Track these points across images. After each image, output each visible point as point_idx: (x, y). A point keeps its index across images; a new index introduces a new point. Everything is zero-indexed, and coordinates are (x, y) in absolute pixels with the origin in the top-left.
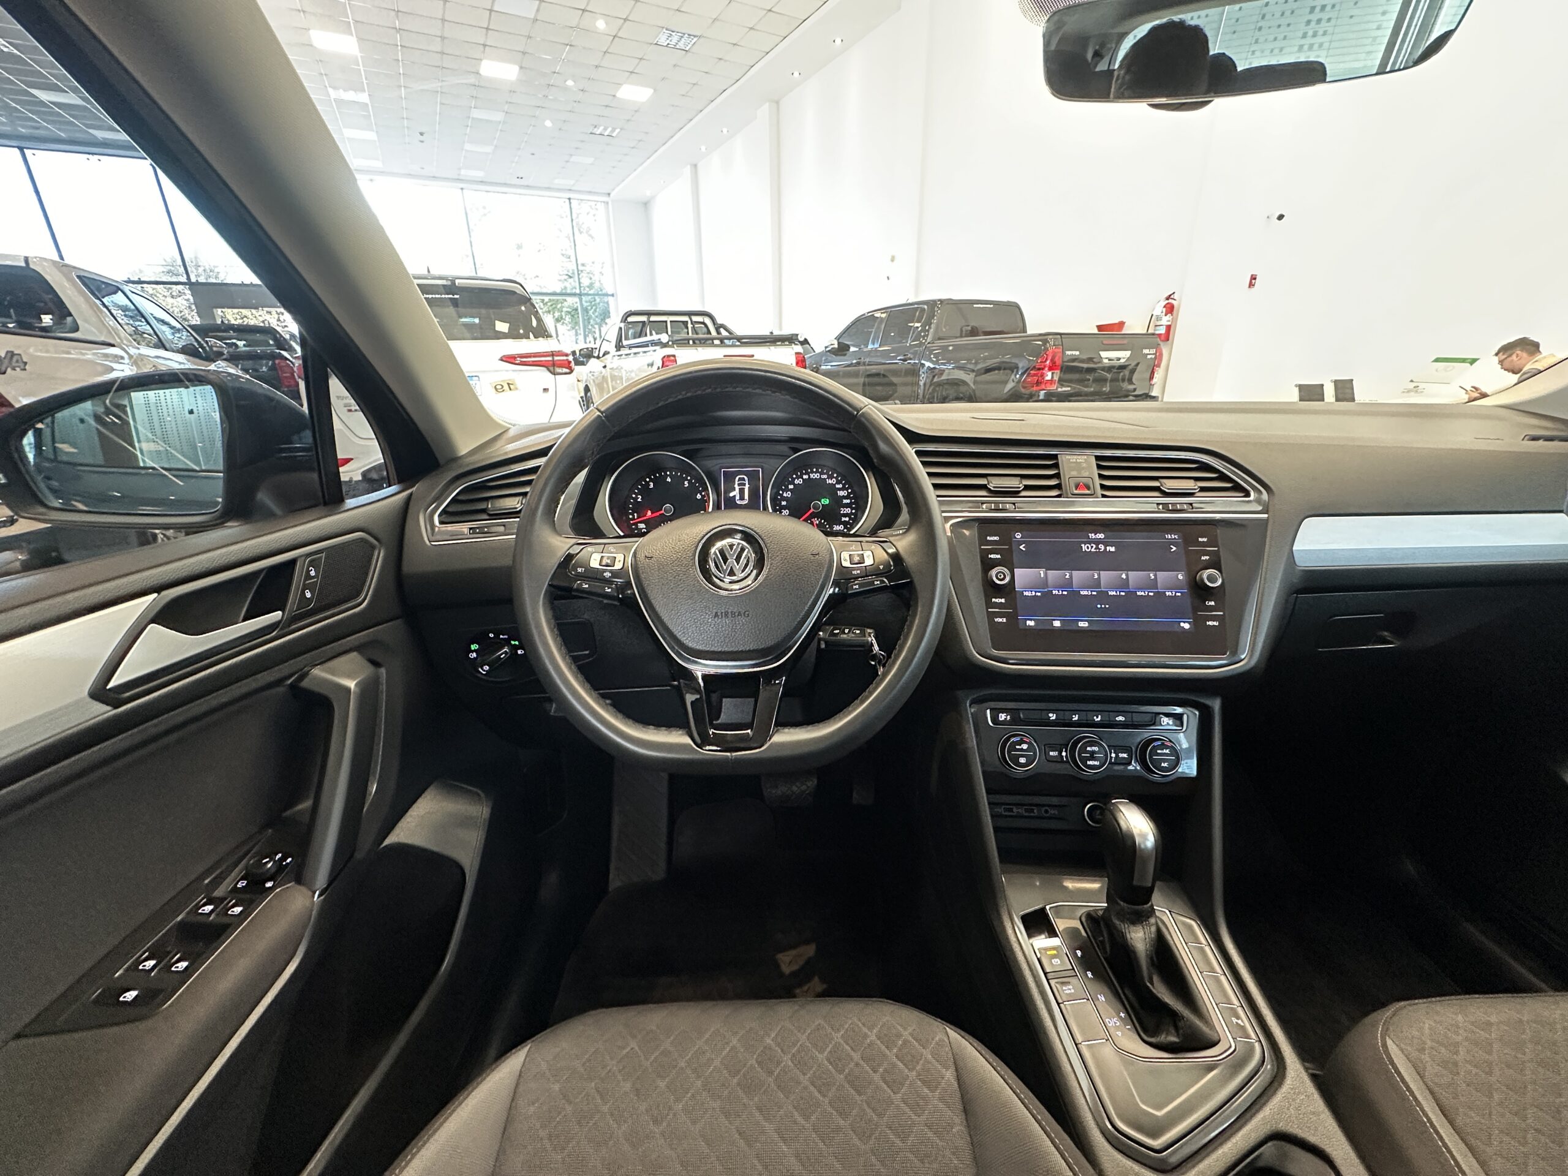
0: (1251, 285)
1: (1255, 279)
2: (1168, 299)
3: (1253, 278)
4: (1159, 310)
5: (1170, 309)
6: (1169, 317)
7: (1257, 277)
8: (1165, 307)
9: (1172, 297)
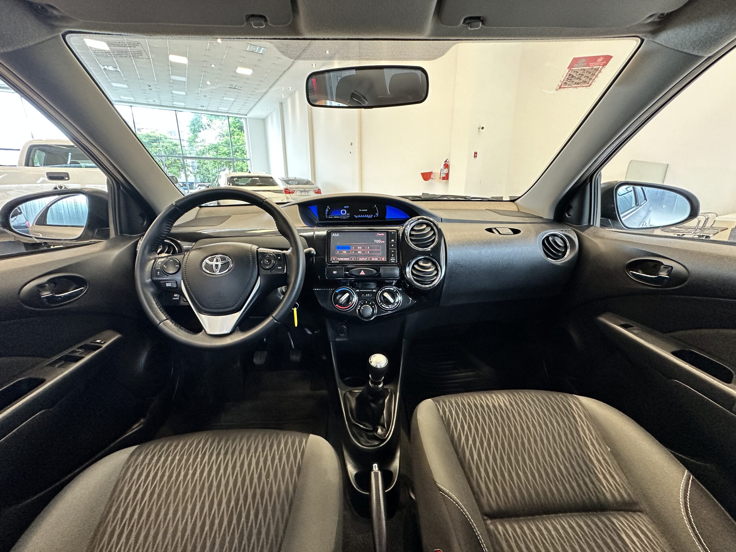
0: (475, 156)
1: (477, 154)
2: (446, 161)
3: (476, 153)
4: (442, 166)
5: (447, 166)
6: (446, 170)
7: (478, 153)
8: (444, 165)
9: (448, 160)
